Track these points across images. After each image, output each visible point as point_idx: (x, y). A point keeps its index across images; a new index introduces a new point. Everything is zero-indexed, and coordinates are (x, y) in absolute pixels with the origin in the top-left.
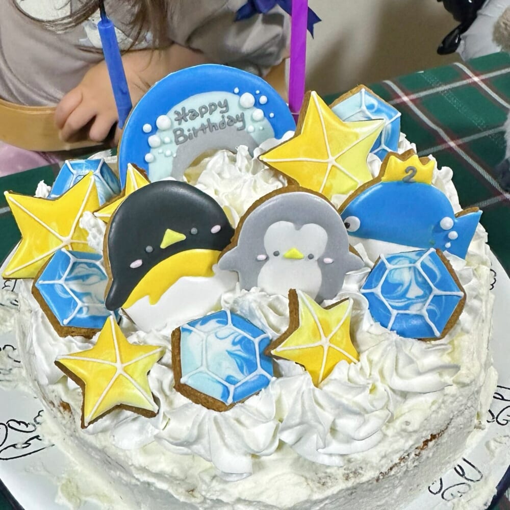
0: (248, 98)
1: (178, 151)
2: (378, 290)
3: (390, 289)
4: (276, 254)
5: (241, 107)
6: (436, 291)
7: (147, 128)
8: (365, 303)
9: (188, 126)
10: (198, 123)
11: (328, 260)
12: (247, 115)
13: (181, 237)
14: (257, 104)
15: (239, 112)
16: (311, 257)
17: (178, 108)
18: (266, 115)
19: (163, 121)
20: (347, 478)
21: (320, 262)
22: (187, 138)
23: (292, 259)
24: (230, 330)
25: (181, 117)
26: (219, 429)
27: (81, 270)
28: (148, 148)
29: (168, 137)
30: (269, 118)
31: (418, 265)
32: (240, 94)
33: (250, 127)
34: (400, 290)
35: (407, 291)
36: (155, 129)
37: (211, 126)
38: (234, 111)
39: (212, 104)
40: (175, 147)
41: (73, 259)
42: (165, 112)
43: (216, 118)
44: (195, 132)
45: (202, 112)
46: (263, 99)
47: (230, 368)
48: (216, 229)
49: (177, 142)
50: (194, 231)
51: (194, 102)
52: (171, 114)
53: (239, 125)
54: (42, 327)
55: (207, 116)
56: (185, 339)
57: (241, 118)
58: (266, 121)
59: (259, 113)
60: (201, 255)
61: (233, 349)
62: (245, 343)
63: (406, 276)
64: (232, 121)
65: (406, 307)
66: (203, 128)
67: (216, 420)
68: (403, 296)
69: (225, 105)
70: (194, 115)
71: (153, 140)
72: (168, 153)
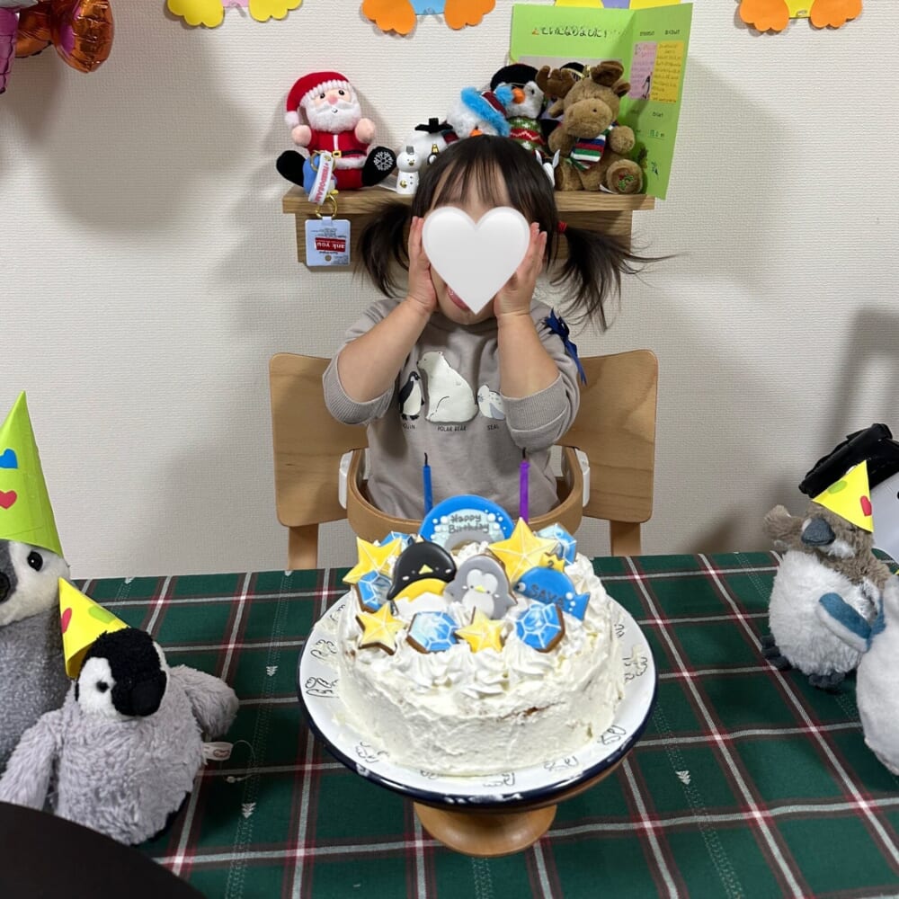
0: (492, 517)
1: (450, 538)
2: (522, 621)
3: (528, 621)
4: (472, 587)
5: (488, 521)
6: (548, 624)
7: (435, 521)
8: (515, 627)
9: (457, 525)
10: (463, 524)
11: (497, 596)
12: (491, 525)
13: (430, 570)
14: (497, 521)
15: (486, 523)
16: (488, 592)
17: (454, 514)
18: (501, 527)
19: (444, 519)
20: (480, 713)
21: (493, 596)
22: (456, 531)
23: (479, 591)
24: (441, 620)
25: (454, 519)
26: (420, 663)
27: (381, 582)
28: (434, 532)
29: (446, 528)
30: (503, 531)
31: (543, 610)
32: (488, 513)
33: (491, 533)
34: (533, 622)
35: (535, 623)
36: (439, 523)
37: (470, 528)
38: (483, 522)
39: (472, 516)
40: (448, 534)
41: (379, 575)
42: (446, 515)
43: (473, 523)
44: (460, 529)
45: (467, 518)
46: (500, 519)
47: (434, 635)
48: (448, 571)
49: (450, 532)
50: (437, 569)
51: (463, 513)
52: (449, 517)
53: (485, 530)
54: (354, 607)
55: (468, 521)
56: (418, 618)
57: (487, 527)
58: (501, 532)
59: (497, 526)
60: (439, 583)
61: (438, 627)
62: (446, 628)
63: (537, 616)
64: (482, 527)
65: (532, 631)
66: (465, 528)
67: (420, 658)
68: (533, 625)
69: (479, 518)
70: (461, 520)
71: (437, 528)
72: (444, 536)
